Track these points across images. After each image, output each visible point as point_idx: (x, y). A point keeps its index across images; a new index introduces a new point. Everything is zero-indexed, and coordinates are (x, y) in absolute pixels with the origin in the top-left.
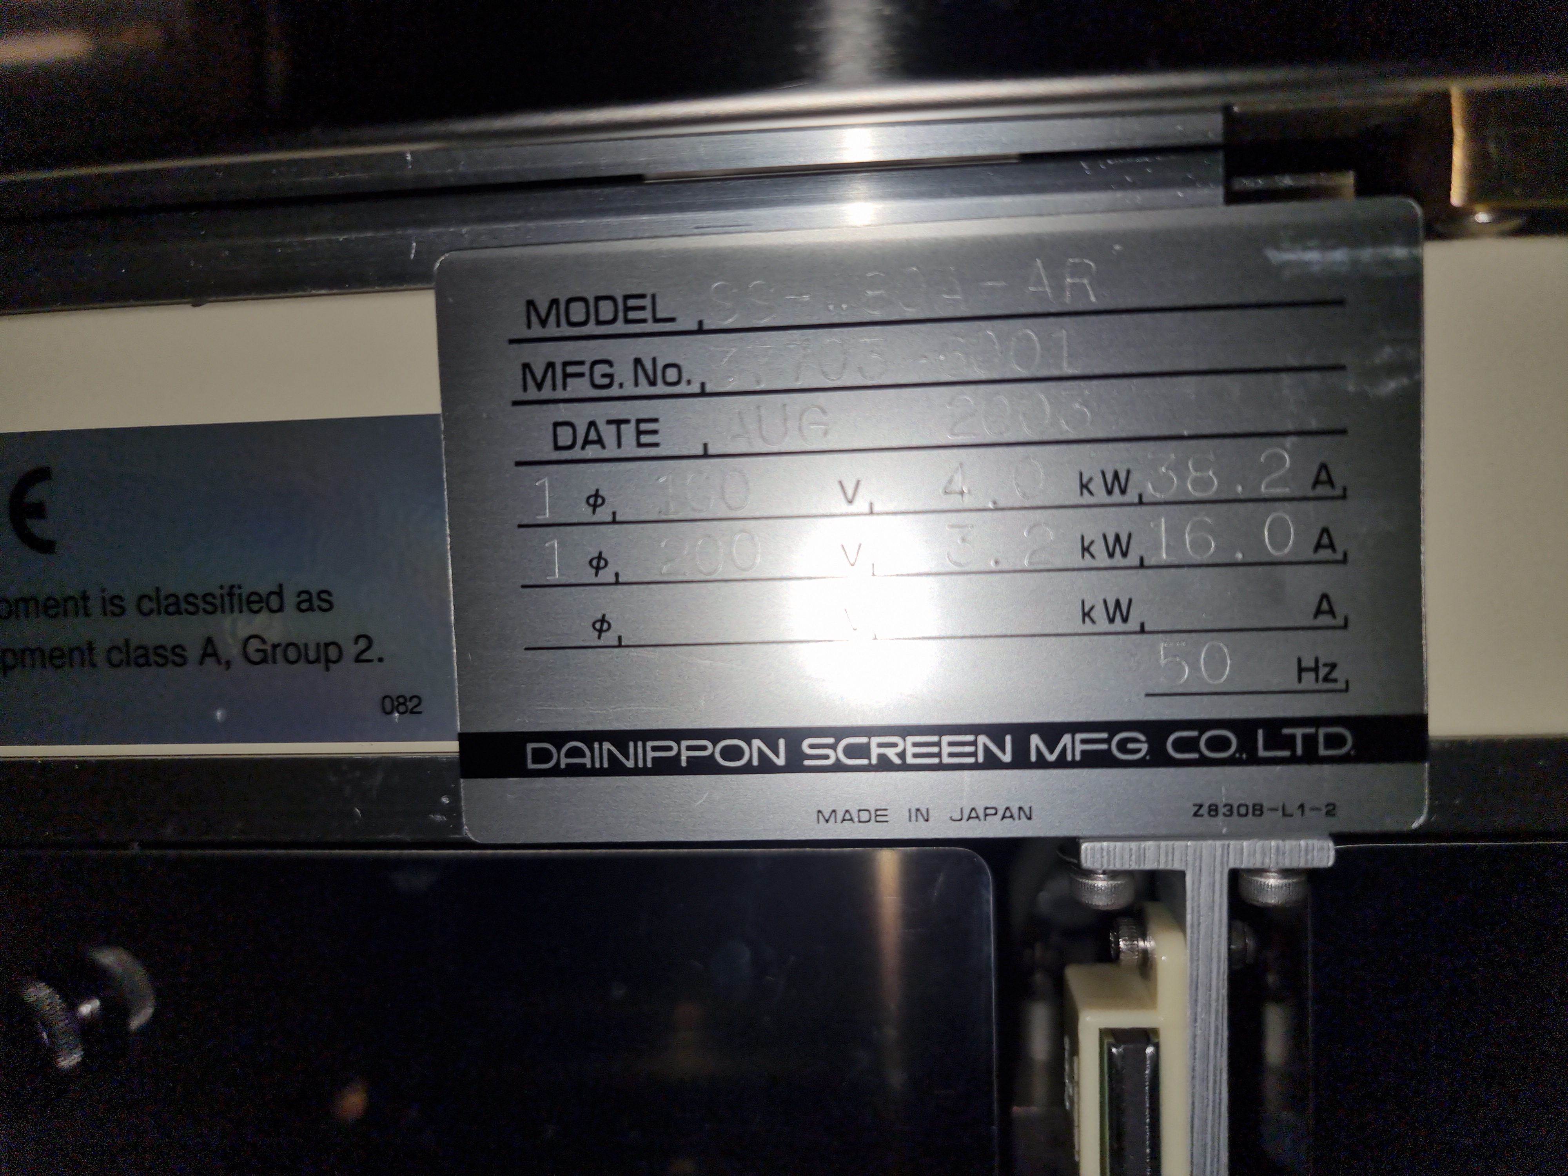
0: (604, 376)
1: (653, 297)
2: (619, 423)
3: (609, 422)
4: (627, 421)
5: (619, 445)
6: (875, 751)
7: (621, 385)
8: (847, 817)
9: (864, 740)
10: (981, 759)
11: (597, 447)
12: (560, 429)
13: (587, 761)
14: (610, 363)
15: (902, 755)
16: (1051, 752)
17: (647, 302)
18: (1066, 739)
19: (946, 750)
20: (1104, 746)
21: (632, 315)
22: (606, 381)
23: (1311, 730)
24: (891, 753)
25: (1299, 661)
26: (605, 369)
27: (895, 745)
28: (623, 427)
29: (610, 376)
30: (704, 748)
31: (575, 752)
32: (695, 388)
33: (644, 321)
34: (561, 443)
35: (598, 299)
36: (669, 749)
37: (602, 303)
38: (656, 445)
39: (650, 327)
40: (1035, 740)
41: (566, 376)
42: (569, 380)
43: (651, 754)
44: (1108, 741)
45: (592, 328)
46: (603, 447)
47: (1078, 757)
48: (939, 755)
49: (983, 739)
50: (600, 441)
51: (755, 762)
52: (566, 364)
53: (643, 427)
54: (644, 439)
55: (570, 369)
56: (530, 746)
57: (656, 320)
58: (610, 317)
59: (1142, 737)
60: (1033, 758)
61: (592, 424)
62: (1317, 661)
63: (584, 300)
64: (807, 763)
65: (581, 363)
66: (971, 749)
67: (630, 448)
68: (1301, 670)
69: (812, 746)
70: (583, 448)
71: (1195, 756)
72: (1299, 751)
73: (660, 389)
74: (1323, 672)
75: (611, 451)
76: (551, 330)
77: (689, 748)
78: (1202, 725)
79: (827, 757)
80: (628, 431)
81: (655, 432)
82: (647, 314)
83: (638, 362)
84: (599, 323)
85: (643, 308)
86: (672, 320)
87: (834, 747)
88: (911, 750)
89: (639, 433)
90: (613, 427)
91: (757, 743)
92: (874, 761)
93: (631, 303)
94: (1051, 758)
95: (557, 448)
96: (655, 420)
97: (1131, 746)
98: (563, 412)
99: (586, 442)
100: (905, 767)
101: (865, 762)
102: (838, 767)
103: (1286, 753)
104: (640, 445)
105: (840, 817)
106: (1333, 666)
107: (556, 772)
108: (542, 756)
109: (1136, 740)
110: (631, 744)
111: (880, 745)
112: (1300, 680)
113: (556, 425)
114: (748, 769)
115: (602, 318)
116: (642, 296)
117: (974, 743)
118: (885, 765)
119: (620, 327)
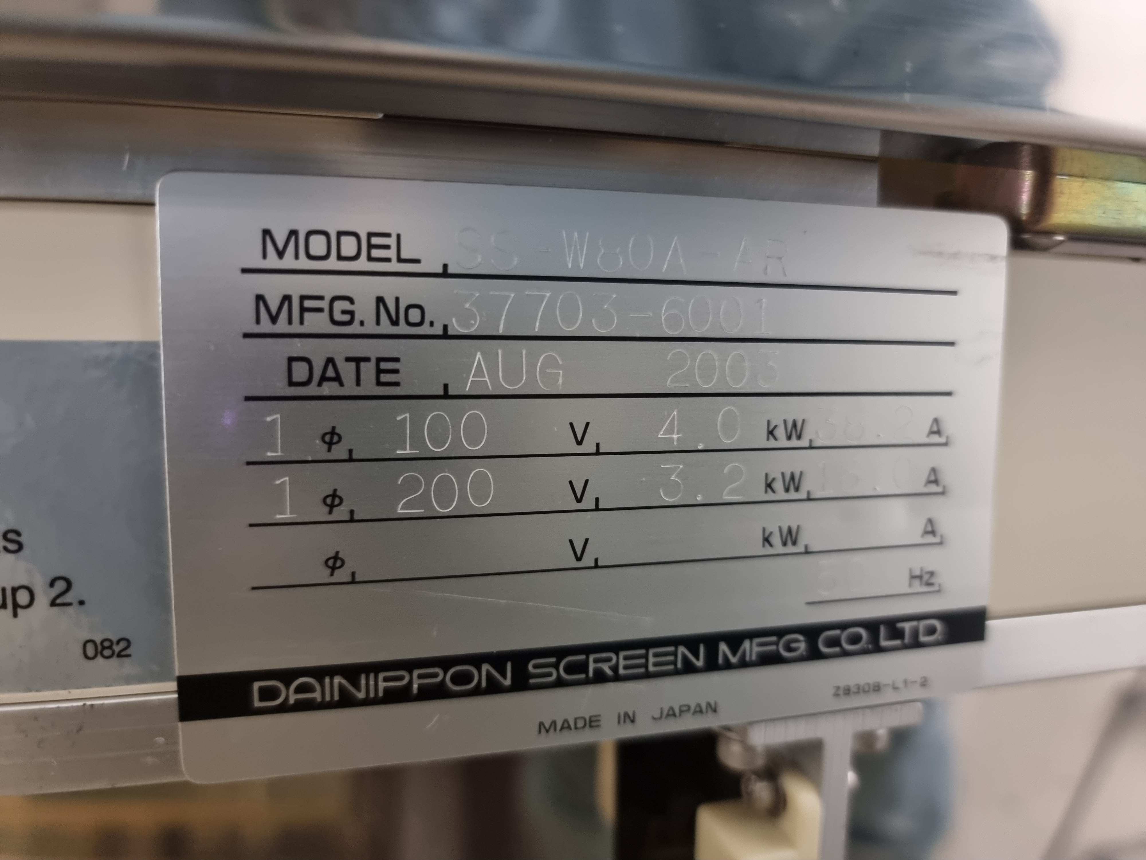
0: (344, 312)
1: (399, 236)
2: (358, 361)
3: (348, 359)
4: (367, 359)
5: (358, 383)
6: (592, 666)
7: (362, 323)
8: (566, 726)
9: (582, 657)
10: (679, 665)
11: (335, 384)
12: (295, 364)
13: (317, 695)
14: (351, 300)
15: (615, 669)
16: (734, 653)
17: (392, 241)
18: (746, 644)
19: (652, 660)
20: (773, 648)
21: (375, 253)
22: (347, 318)
23: (914, 623)
24: (606, 668)
25: (911, 570)
26: (345, 305)
27: (609, 660)
28: (363, 365)
29: (352, 313)
30: (436, 675)
31: (302, 689)
32: (438, 330)
33: (388, 260)
34: (296, 378)
35: (340, 234)
36: (401, 678)
37: (344, 239)
38: (397, 384)
39: (394, 266)
40: (723, 647)
41: (303, 310)
42: (307, 315)
43: (382, 685)
44: (777, 644)
45: (332, 263)
46: (341, 384)
47: (754, 658)
48: (646, 666)
49: (682, 650)
50: (338, 379)
51: (484, 684)
52: (303, 298)
53: (384, 365)
54: (384, 378)
55: (308, 304)
56: (256, 686)
57: (400, 260)
58: (353, 252)
59: (801, 637)
60: (721, 660)
61: (330, 361)
62: (922, 569)
63: (325, 233)
64: (532, 681)
65: (321, 298)
66: (671, 658)
67: (369, 387)
68: (913, 577)
69: (535, 667)
70: (320, 384)
71: (837, 649)
72: (907, 640)
73: (403, 329)
74: (926, 577)
75: (350, 388)
76: (288, 262)
77: (420, 677)
78: (843, 626)
79: (550, 675)
80: (368, 370)
81: (396, 371)
82: (391, 253)
83: (380, 300)
84: (340, 258)
85: (387, 247)
86: (417, 261)
87: (556, 666)
88: (622, 663)
89: (379, 371)
90: (352, 365)
91: (485, 667)
92: (591, 674)
93: (375, 241)
94: (734, 660)
95: (291, 383)
96: (397, 360)
97: (794, 645)
98: (298, 347)
99: (323, 379)
100: (617, 678)
101: (583, 676)
102: (560, 683)
103: (897, 642)
104: (379, 383)
105: (559, 727)
106: (932, 574)
107: (284, 708)
108: (267, 694)
109: (797, 641)
110: (363, 677)
111: (596, 661)
112: (910, 585)
113: (291, 360)
114: (477, 692)
115: (344, 253)
116: (388, 235)
117: (675, 654)
118: (600, 678)
119: (362, 264)
